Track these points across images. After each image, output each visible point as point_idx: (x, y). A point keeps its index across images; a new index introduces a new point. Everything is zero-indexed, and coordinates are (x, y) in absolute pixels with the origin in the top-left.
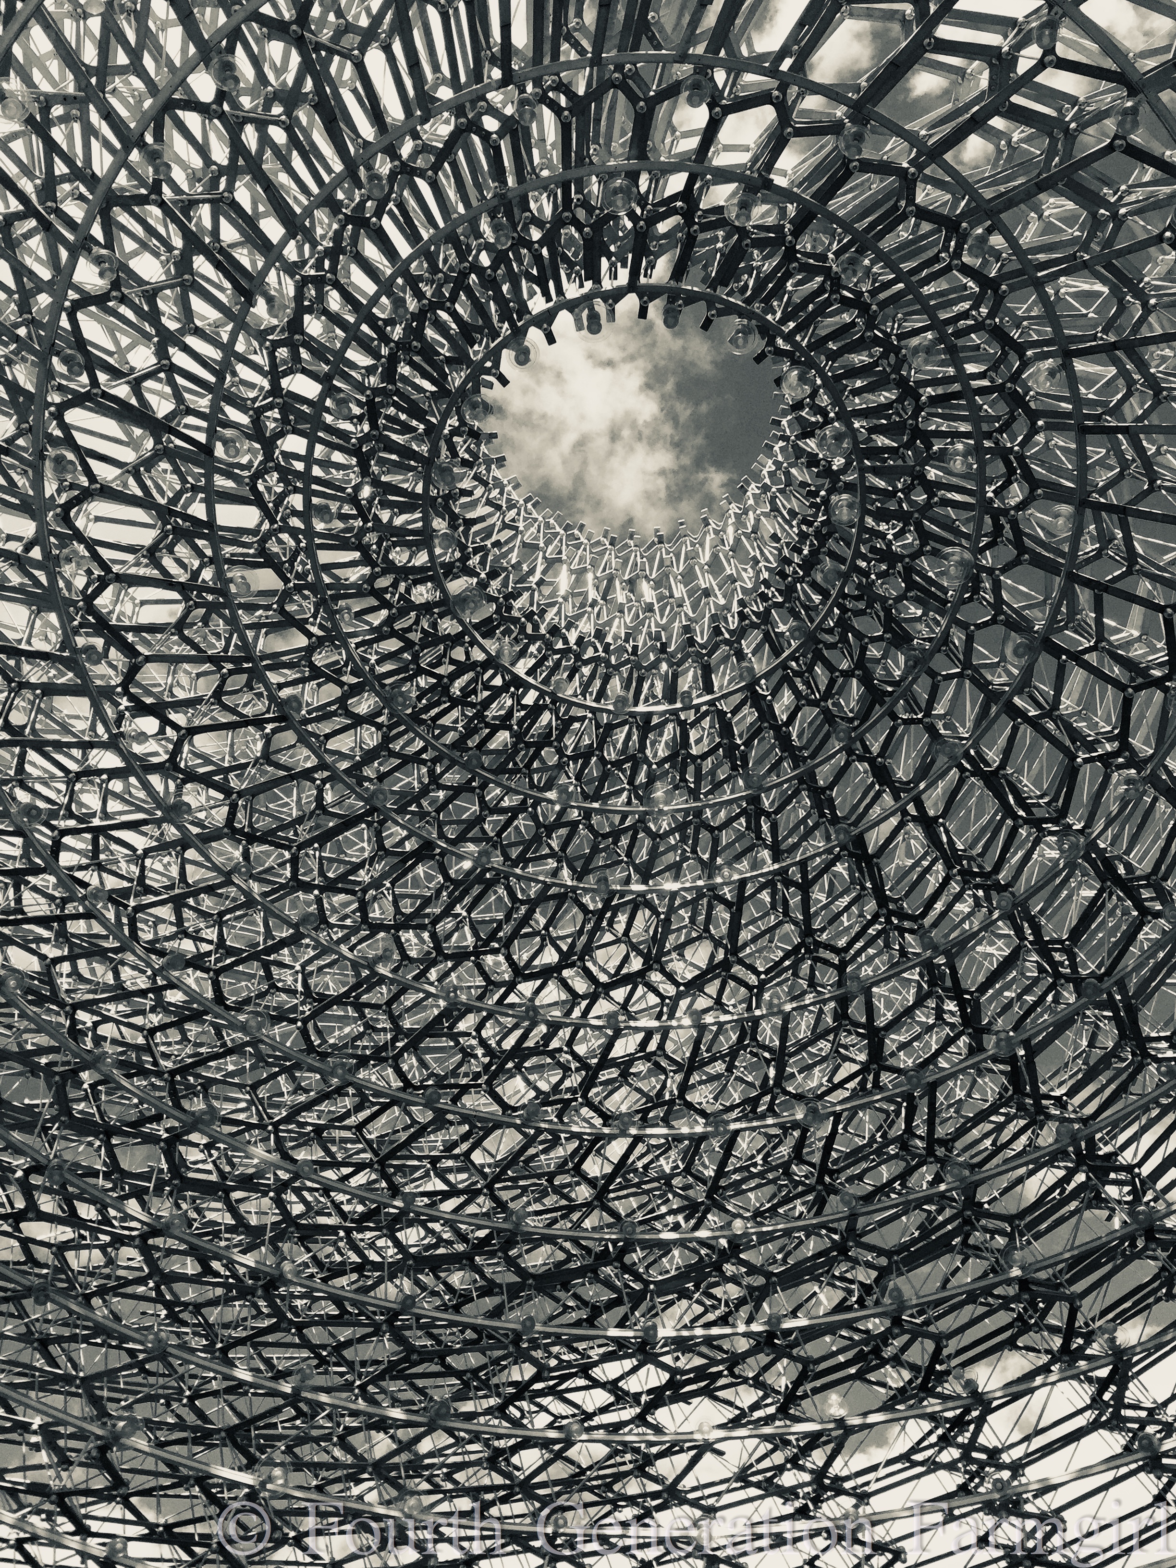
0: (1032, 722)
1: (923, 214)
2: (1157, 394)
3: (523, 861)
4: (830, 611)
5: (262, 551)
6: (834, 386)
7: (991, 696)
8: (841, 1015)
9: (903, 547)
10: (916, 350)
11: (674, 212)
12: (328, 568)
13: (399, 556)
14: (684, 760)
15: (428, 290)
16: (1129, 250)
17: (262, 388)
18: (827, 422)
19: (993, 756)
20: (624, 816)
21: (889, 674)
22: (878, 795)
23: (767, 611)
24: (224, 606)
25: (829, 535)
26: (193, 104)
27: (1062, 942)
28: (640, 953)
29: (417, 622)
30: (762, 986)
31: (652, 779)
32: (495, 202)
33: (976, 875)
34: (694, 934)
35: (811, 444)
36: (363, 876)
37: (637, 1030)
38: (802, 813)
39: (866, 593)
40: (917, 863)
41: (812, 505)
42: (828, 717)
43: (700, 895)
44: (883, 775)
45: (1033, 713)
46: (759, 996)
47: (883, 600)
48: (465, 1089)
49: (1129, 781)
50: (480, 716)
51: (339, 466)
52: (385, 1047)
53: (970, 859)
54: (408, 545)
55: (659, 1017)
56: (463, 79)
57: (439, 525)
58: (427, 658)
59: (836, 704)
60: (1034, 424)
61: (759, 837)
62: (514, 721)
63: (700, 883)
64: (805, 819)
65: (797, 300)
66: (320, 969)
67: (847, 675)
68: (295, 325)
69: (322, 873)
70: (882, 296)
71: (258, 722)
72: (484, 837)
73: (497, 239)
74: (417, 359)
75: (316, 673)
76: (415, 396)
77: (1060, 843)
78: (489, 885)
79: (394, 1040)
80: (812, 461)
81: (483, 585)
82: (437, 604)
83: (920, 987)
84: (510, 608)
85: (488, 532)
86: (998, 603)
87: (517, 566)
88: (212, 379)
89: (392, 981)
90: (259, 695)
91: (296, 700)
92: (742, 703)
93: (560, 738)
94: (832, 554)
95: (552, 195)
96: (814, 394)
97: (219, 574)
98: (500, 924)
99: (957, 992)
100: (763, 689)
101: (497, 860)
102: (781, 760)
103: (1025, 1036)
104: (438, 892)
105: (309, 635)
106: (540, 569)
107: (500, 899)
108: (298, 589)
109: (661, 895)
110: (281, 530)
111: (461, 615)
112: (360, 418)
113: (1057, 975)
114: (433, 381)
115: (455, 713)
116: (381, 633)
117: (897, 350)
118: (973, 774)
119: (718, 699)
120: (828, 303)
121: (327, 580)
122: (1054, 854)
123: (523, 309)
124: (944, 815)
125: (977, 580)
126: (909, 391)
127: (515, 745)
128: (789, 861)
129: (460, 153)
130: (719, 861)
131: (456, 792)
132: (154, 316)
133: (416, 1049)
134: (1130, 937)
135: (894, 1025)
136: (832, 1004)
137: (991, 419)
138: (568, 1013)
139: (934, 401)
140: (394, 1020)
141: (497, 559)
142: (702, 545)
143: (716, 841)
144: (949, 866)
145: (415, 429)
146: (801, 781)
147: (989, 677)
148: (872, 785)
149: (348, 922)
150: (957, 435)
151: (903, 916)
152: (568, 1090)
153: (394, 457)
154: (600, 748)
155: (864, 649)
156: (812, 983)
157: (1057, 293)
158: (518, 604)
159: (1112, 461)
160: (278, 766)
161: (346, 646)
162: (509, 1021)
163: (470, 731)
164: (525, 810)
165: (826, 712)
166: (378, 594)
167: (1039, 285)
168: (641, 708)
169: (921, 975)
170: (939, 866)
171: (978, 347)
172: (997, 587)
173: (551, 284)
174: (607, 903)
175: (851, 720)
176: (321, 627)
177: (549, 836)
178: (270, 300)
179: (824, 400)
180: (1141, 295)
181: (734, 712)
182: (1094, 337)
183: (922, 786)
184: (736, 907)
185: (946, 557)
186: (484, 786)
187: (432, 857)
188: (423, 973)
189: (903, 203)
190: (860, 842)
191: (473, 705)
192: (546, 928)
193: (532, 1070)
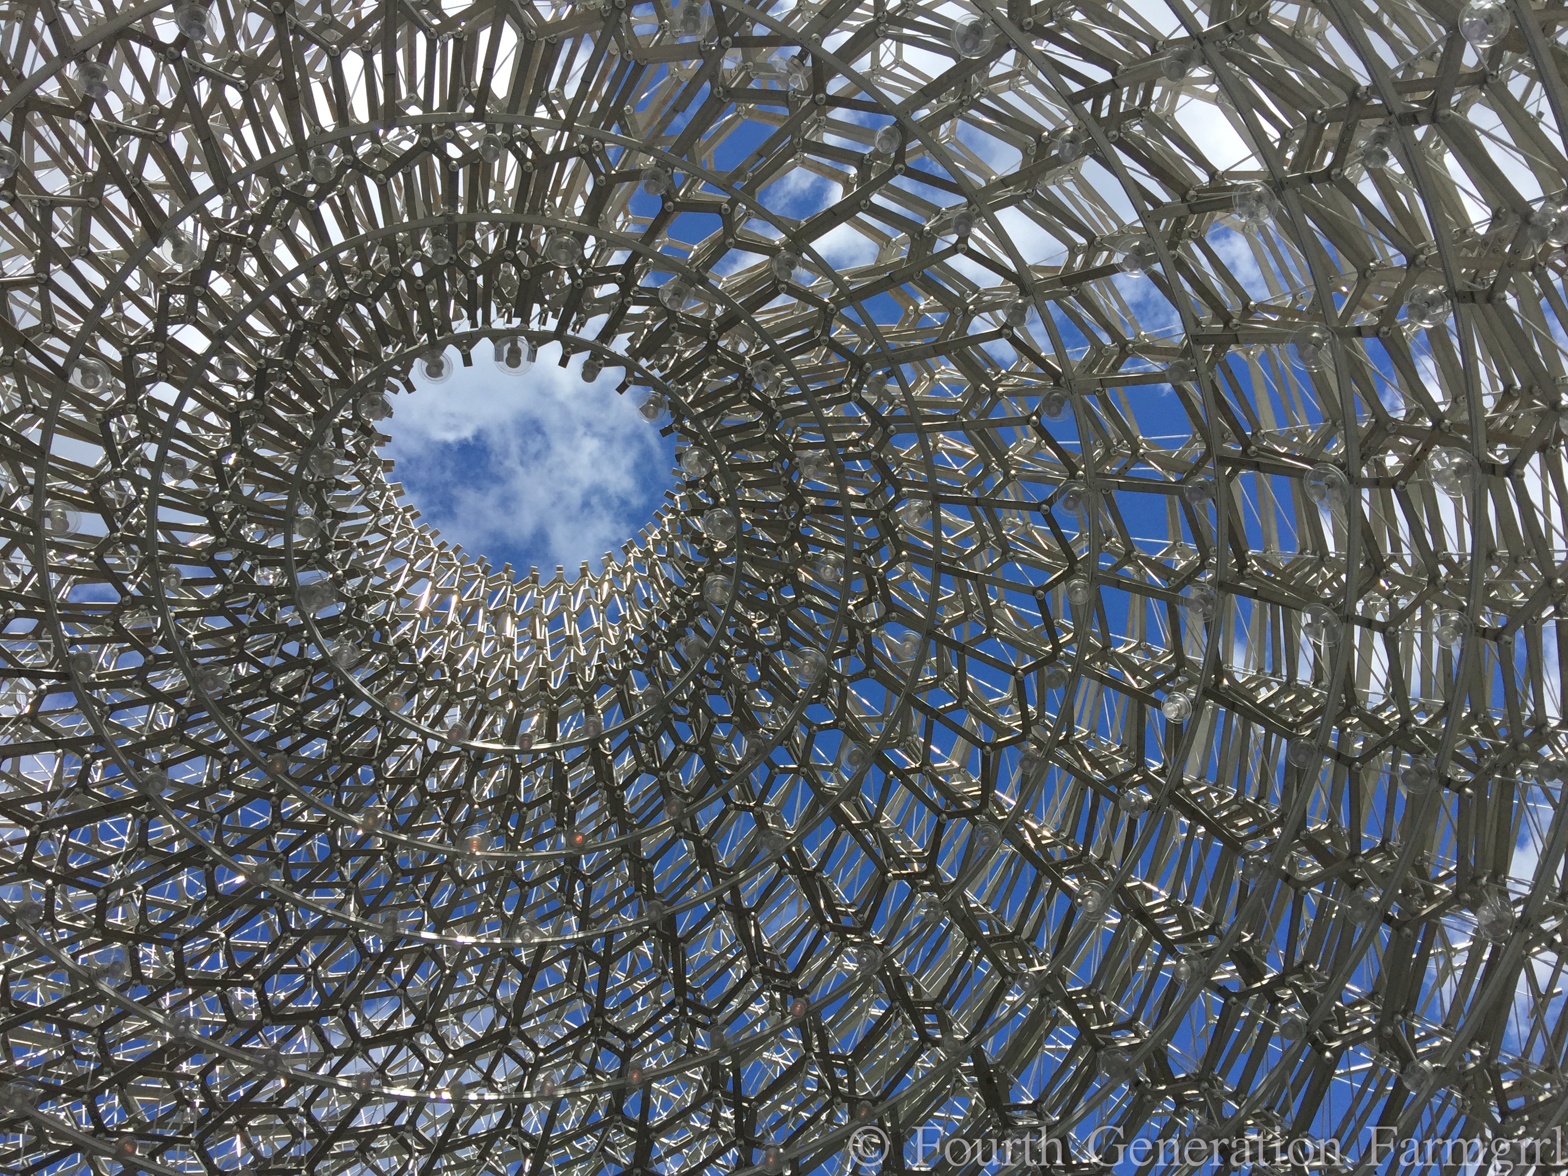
0: (855, 831)
1: (835, 346)
2: (1004, 553)
3: (308, 885)
4: (686, 684)
5: (96, 492)
6: (729, 473)
7: (822, 797)
8: (615, 1109)
9: (766, 638)
10: (808, 461)
11: (614, 280)
12: (167, 527)
13: (250, 533)
14: (510, 805)
15: (351, 282)
16: (1001, 423)
17: (145, 329)
18: (717, 504)
19: (812, 857)
20: (432, 854)
21: (731, 757)
22: (698, 876)
23: (626, 670)
24: (31, 540)
25: (699, 611)
26: (150, 40)
27: (844, 1058)
28: (413, 1010)
29: (253, 604)
30: (537, 1065)
31: (471, 819)
32: (442, 221)
33: (777, 975)
34: (479, 997)
35: (698, 523)
36: (114, 873)
37: (390, 1098)
38: (619, 883)
39: (724, 673)
40: (722, 955)
41: (689, 579)
42: (664, 789)
43: (495, 955)
44: (705, 856)
45: (855, 821)
46: (532, 1077)
47: (739, 683)
48: (169, 1143)
49: (930, 904)
50: (298, 719)
51: (209, 428)
52: (83, 1079)
53: (774, 958)
54: (265, 523)
55: (417, 1087)
56: (436, 105)
57: (306, 511)
58: (255, 643)
59: (675, 778)
60: (899, 553)
61: (570, 901)
62: (336, 730)
63: (498, 940)
64: (621, 889)
65: (709, 390)
66: (29, 974)
67: (691, 749)
68: (199, 277)
69: (63, 861)
70: (786, 407)
71: (35, 675)
72: (268, 852)
73: (434, 255)
74: (324, 344)
75: (121, 635)
76: (313, 378)
77: (859, 956)
78: (260, 907)
79: (98, 1072)
80: (697, 538)
81: (338, 582)
82: (279, 590)
83: (701, 1087)
84: (360, 612)
85: (358, 531)
86: (841, 711)
87: (380, 572)
88: (89, 304)
89: (114, 1002)
90: (45, 647)
91: (88, 662)
92: (582, 758)
93: (382, 758)
94: (698, 630)
95: (499, 233)
96: (709, 477)
97: (37, 505)
98: (262, 953)
99: (736, 1100)
100: (606, 747)
101: (277, 880)
102: (608, 823)
103: (793, 1155)
104: (198, 905)
105: (124, 592)
106: (403, 580)
107: (270, 924)
108: (126, 542)
109: (453, 947)
110: (123, 475)
111: (306, 609)
112: (246, 386)
113: (835, 1093)
114: (336, 370)
115: (272, 709)
116: (208, 609)
117: (792, 457)
118: (792, 872)
119: (558, 749)
120: (737, 400)
121: (161, 538)
122: (852, 966)
123: (446, 327)
124: (756, 909)
125: (826, 684)
126: (796, 496)
127: (329, 757)
128: (595, 931)
129: (417, 168)
130: (523, 920)
131: (248, 796)
132: (45, 228)
133: (122, 1086)
134: (908, 1064)
135: (665, 1128)
136: (608, 1096)
137: (862, 540)
138: (315, 1068)
139: (816, 510)
140: (104, 1048)
141: (361, 559)
142: (575, 594)
143: (524, 898)
144: (752, 963)
145: (305, 411)
146: (625, 849)
147: (822, 780)
148: (694, 866)
149: (81, 924)
150: (829, 546)
151: (698, 1008)
152: (293, 1159)
153: (274, 433)
154: (424, 776)
155: (711, 728)
156: (592, 1070)
157: (935, 446)
158: (371, 610)
159: (959, 604)
160: (45, 729)
161: (163, 613)
162: (243, 1068)
163: (282, 733)
164: (323, 829)
165: (663, 782)
166: (218, 567)
167: (922, 434)
168: (477, 743)
169: (704, 1075)
170: (743, 962)
171: (861, 475)
172: (843, 695)
173: (480, 313)
174: (389, 947)
175: (685, 796)
176: (140, 586)
177: (344, 863)
178: (178, 245)
179: (718, 484)
180: (1005, 465)
181: (572, 766)
182: (961, 491)
183: (742, 874)
184: (530, 973)
185: (803, 655)
186: (281, 795)
187: (201, 864)
188: (154, 998)
189: (819, 332)
190: (671, 922)
191: (293, 704)
192: (314, 966)
193: (255, 1130)
